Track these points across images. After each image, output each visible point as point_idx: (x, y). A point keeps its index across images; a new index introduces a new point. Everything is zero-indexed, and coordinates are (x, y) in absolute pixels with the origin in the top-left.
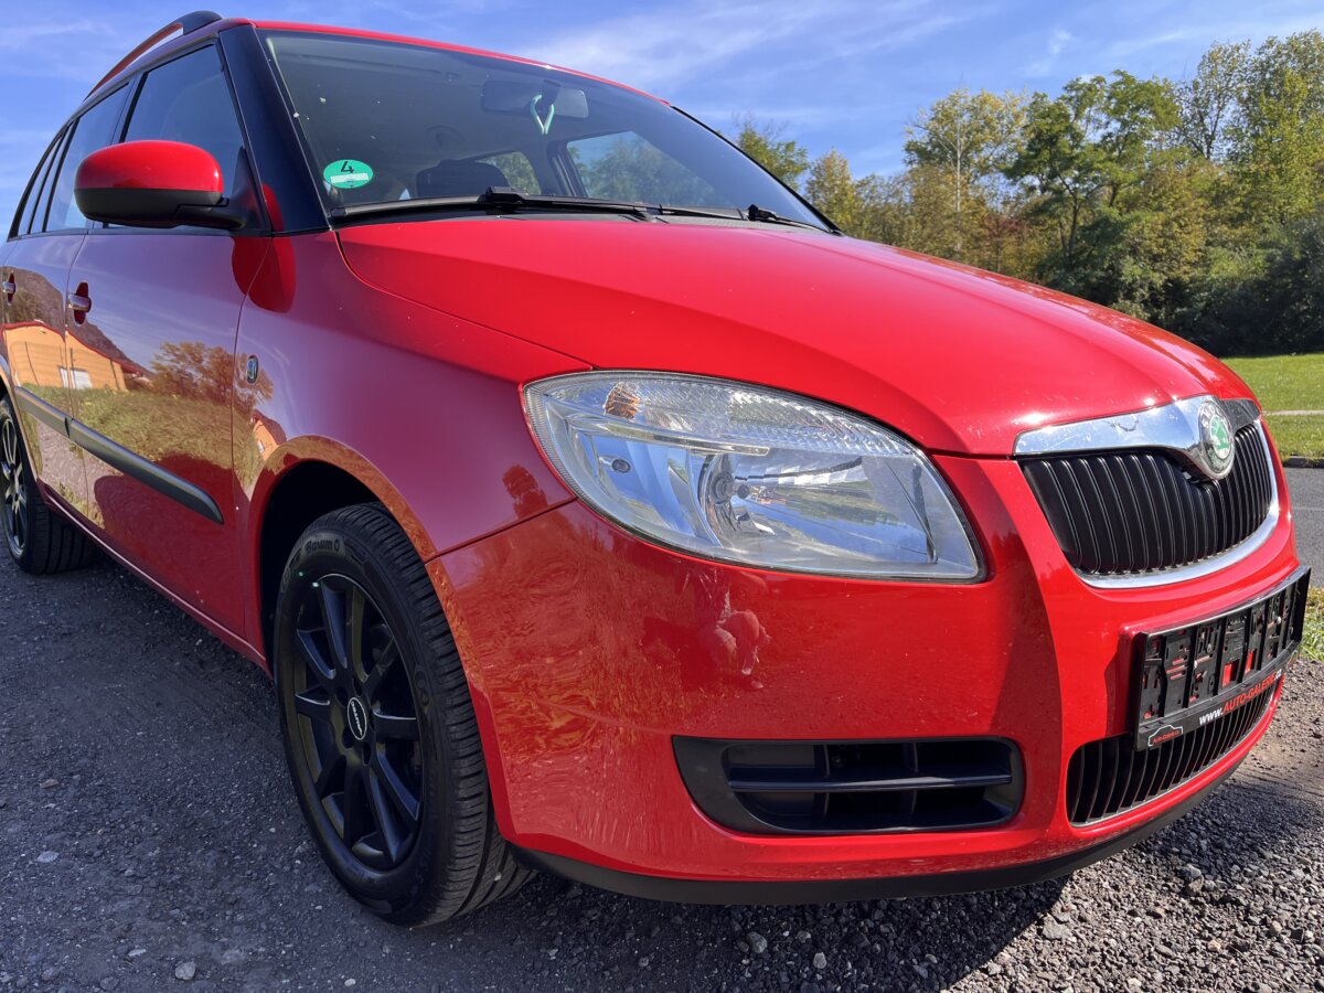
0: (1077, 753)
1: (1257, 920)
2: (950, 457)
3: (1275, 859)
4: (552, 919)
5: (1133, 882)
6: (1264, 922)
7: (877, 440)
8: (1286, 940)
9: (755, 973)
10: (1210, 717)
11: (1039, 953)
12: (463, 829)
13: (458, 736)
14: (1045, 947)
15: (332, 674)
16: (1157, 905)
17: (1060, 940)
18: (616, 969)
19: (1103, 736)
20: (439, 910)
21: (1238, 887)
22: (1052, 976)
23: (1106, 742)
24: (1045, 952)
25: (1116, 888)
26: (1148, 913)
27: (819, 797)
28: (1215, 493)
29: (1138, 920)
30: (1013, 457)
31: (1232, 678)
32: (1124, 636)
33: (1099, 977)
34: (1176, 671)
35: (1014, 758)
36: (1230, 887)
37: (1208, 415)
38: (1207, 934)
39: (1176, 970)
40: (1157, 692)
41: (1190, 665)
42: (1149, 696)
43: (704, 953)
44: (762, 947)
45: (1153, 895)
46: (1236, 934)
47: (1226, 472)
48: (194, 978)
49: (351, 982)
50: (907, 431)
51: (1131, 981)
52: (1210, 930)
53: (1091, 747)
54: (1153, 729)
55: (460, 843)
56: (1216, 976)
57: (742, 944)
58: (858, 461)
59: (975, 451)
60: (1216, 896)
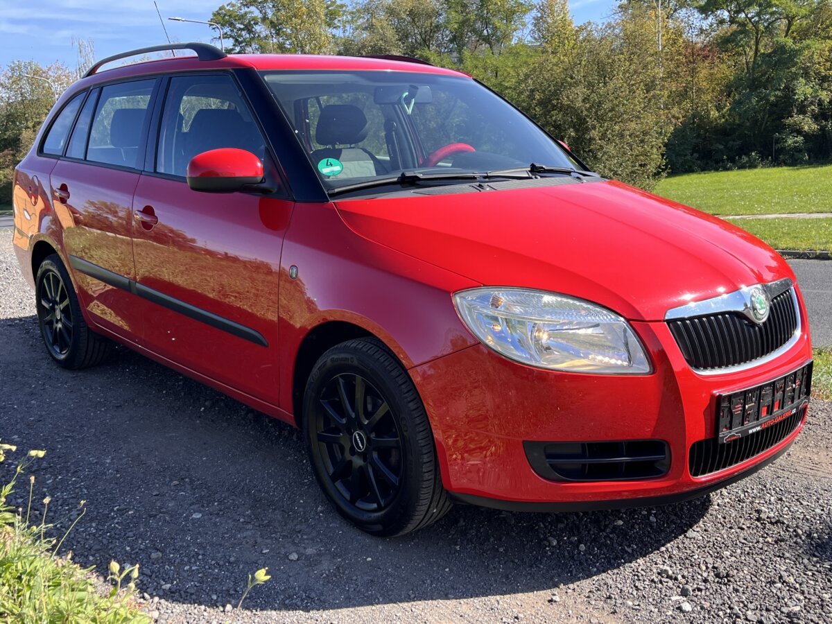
0: (694, 445)
1: (791, 530)
2: (637, 322)
3: (808, 505)
4: (454, 535)
5: (733, 515)
6: (795, 531)
7: (605, 315)
8: (803, 538)
9: (553, 553)
10: (754, 430)
11: (684, 543)
12: (424, 486)
13: (422, 445)
14: (687, 541)
15: (344, 421)
16: (743, 524)
17: (694, 538)
18: (489, 552)
19: (704, 438)
20: (409, 525)
21: (785, 516)
22: (689, 552)
23: (706, 441)
24: (686, 543)
25: (724, 518)
26: (739, 528)
27: (584, 465)
28: (760, 329)
29: (733, 530)
30: (664, 321)
31: (767, 413)
32: (713, 396)
33: (711, 552)
34: (738, 409)
35: (666, 448)
36: (781, 516)
37: (755, 294)
38: (765, 535)
39: (747, 549)
40: (729, 419)
41: (744, 407)
42: (724, 421)
43: (528, 546)
44: (555, 543)
45: (742, 521)
46: (780, 535)
47: (764, 320)
48: (298, 560)
49: (369, 559)
50: (619, 312)
51: (725, 553)
52: (767, 534)
53: (699, 443)
54: (725, 435)
55: (422, 492)
56: (766, 551)
57: (545, 542)
58: (597, 325)
59: (647, 319)
60: (773, 520)
